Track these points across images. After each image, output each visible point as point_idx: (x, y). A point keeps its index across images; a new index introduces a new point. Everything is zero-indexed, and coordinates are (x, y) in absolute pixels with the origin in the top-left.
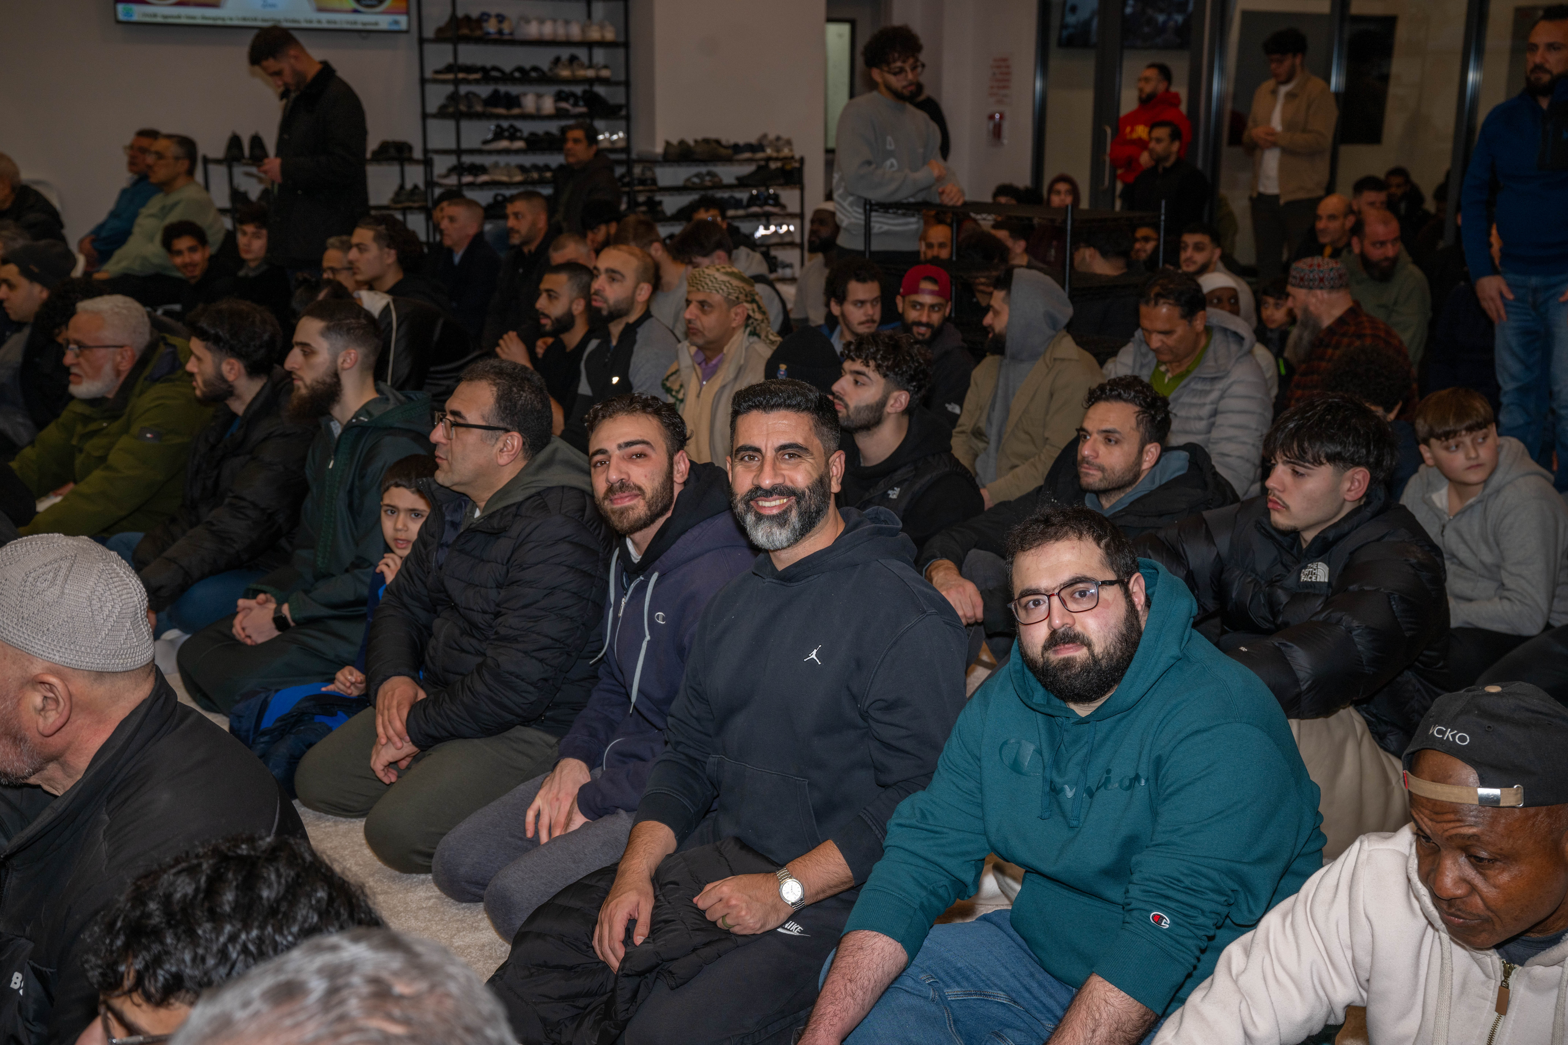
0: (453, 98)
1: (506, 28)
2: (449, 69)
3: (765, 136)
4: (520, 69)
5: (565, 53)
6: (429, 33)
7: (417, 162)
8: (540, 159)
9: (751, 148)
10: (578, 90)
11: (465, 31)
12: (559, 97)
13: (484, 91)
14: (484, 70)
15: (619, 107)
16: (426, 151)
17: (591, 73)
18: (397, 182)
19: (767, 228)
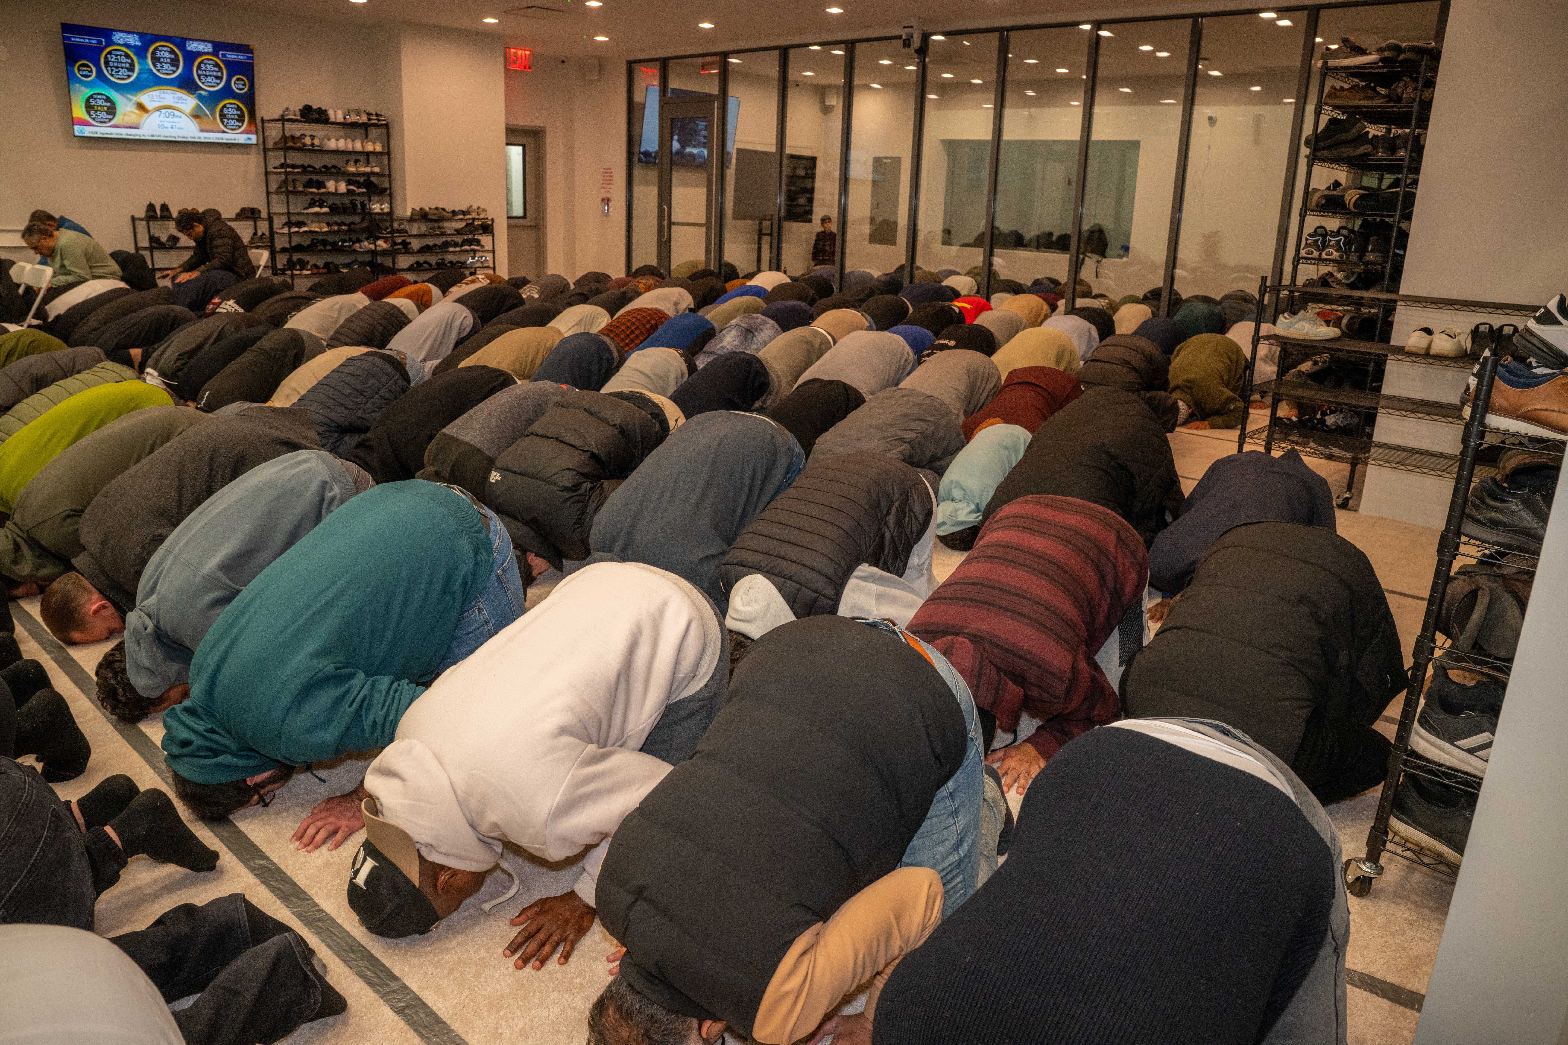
0: (285, 182)
1: (316, 142)
2: (282, 166)
3: (471, 206)
4: (325, 167)
5: (352, 158)
6: (270, 145)
7: (263, 220)
8: (338, 219)
9: (464, 213)
10: (362, 179)
11: (291, 144)
12: (349, 183)
13: (305, 178)
14: (303, 167)
15: (385, 189)
16: (269, 214)
17: (368, 169)
18: (252, 231)
19: (473, 258)
